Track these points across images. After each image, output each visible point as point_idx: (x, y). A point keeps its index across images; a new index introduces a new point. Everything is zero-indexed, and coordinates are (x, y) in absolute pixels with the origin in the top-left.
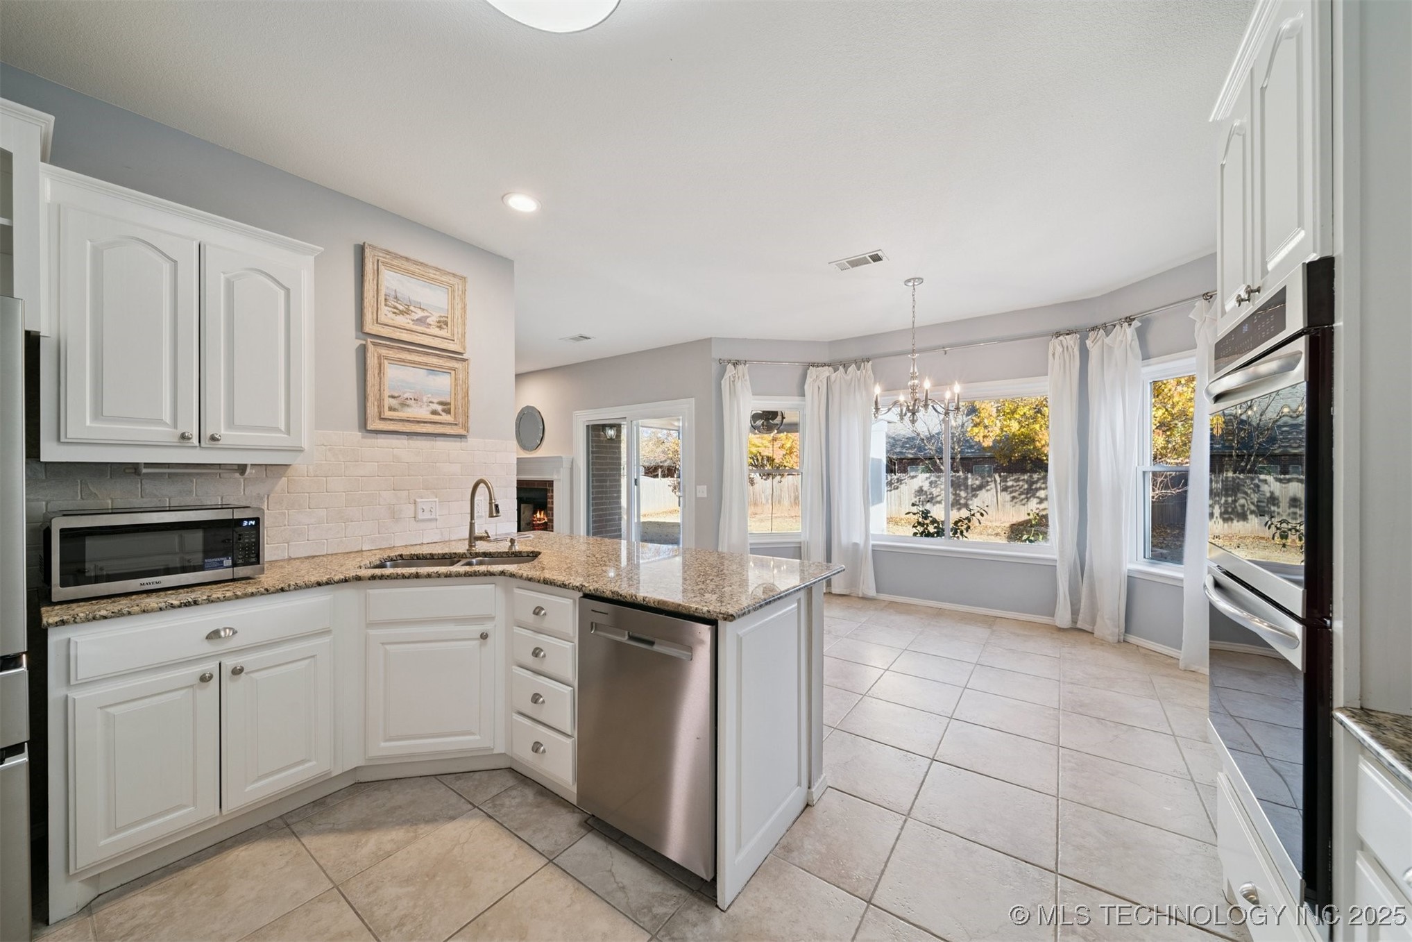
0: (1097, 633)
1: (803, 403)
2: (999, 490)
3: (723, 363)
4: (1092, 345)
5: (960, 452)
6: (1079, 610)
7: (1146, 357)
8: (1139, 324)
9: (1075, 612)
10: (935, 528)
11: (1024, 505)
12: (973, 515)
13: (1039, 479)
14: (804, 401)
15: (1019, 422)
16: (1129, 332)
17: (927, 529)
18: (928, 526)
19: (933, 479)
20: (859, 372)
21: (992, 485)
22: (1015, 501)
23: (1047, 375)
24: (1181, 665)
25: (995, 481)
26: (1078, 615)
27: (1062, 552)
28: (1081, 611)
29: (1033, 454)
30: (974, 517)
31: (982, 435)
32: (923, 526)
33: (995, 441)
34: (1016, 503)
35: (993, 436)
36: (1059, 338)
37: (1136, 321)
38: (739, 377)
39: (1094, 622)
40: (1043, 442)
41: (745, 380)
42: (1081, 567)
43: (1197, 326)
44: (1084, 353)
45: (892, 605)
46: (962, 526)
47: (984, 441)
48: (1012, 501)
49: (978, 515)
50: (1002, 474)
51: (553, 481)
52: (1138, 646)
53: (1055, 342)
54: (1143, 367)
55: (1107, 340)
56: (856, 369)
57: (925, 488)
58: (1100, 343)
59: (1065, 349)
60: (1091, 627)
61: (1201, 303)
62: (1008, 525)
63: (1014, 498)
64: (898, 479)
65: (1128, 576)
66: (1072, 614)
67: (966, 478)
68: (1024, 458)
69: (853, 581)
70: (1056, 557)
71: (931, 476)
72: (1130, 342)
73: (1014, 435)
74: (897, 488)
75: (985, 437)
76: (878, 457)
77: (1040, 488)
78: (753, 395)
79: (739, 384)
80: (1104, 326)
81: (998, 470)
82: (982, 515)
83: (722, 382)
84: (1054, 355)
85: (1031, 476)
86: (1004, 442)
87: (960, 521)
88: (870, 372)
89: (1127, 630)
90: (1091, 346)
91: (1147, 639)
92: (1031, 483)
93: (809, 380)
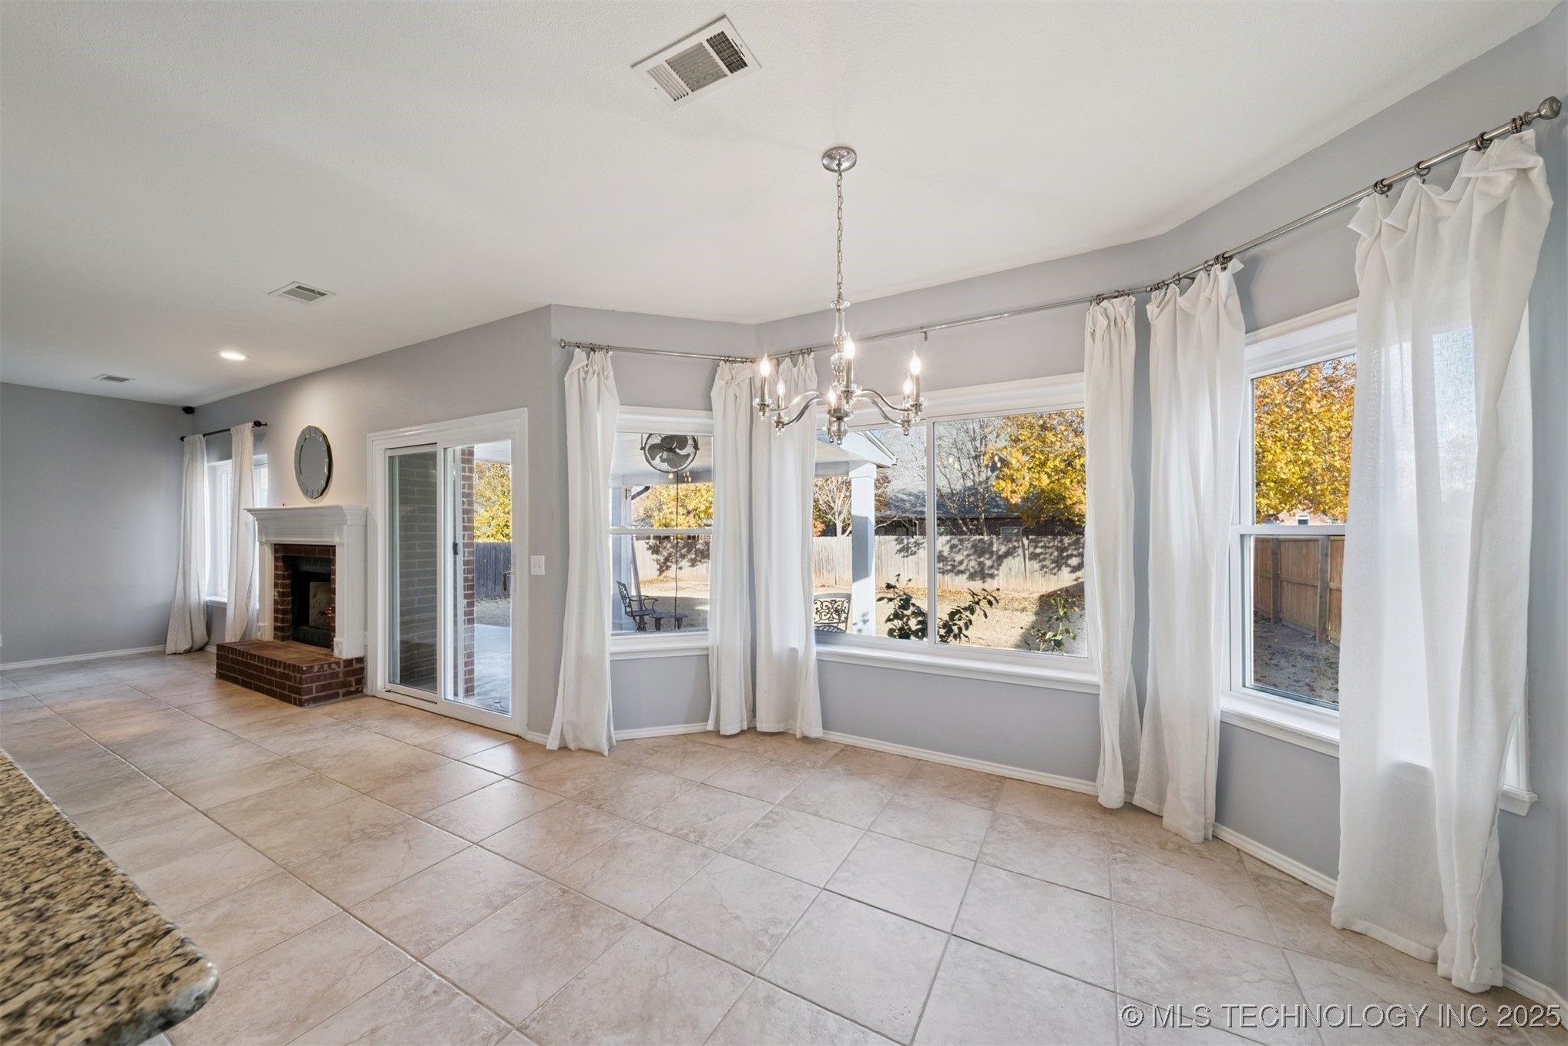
0: (1167, 821)
1: (708, 421)
2: (1027, 556)
3: (567, 347)
4: (1157, 310)
5: (984, 511)
6: (1136, 772)
7: (1252, 326)
8: (1241, 266)
9: (1130, 777)
10: (919, 622)
11: (1055, 574)
12: (977, 603)
13: (1070, 545)
14: (712, 418)
15: (1049, 476)
16: (1224, 279)
17: (907, 625)
18: (908, 619)
19: (955, 542)
20: (795, 369)
21: (1020, 551)
22: (1045, 570)
23: (1082, 370)
24: (1336, 919)
25: (1023, 545)
26: (1136, 782)
27: (1108, 675)
28: (1140, 777)
29: (1063, 515)
30: (977, 606)
31: (1010, 489)
32: (902, 620)
33: (1025, 500)
34: (1046, 572)
35: (1022, 491)
36: (1101, 304)
37: (1234, 260)
38: (594, 372)
39: (1161, 798)
40: (1075, 499)
41: (606, 378)
42: (1139, 698)
43: (1361, 248)
44: (1143, 328)
45: (848, 750)
46: (959, 620)
47: (1011, 497)
48: (1041, 570)
49: (983, 603)
50: (1030, 537)
51: (335, 546)
52: (1238, 850)
53: (1096, 311)
54: (1247, 344)
55: (1181, 301)
56: (791, 365)
57: (946, 553)
58: (1170, 308)
59: (1112, 324)
60: (1157, 806)
61: (1372, 202)
62: (1036, 596)
63: (1043, 567)
64: (915, 542)
65: (1221, 721)
66: (1125, 779)
67: (991, 544)
68: (1052, 520)
69: (789, 710)
70: (1096, 678)
71: (952, 539)
72: (1224, 300)
73: (1043, 491)
74: (915, 553)
75: (1013, 492)
76: (863, 515)
77: (1071, 556)
78: (621, 404)
79: (593, 383)
80: (1178, 279)
81: (1026, 533)
82: (990, 603)
83: (566, 379)
84: (1093, 334)
85: (1061, 541)
86: (1032, 501)
87: (958, 612)
88: (811, 369)
89: (1220, 817)
90: (1155, 315)
91: (1257, 840)
92: (1062, 550)
93: (718, 383)
